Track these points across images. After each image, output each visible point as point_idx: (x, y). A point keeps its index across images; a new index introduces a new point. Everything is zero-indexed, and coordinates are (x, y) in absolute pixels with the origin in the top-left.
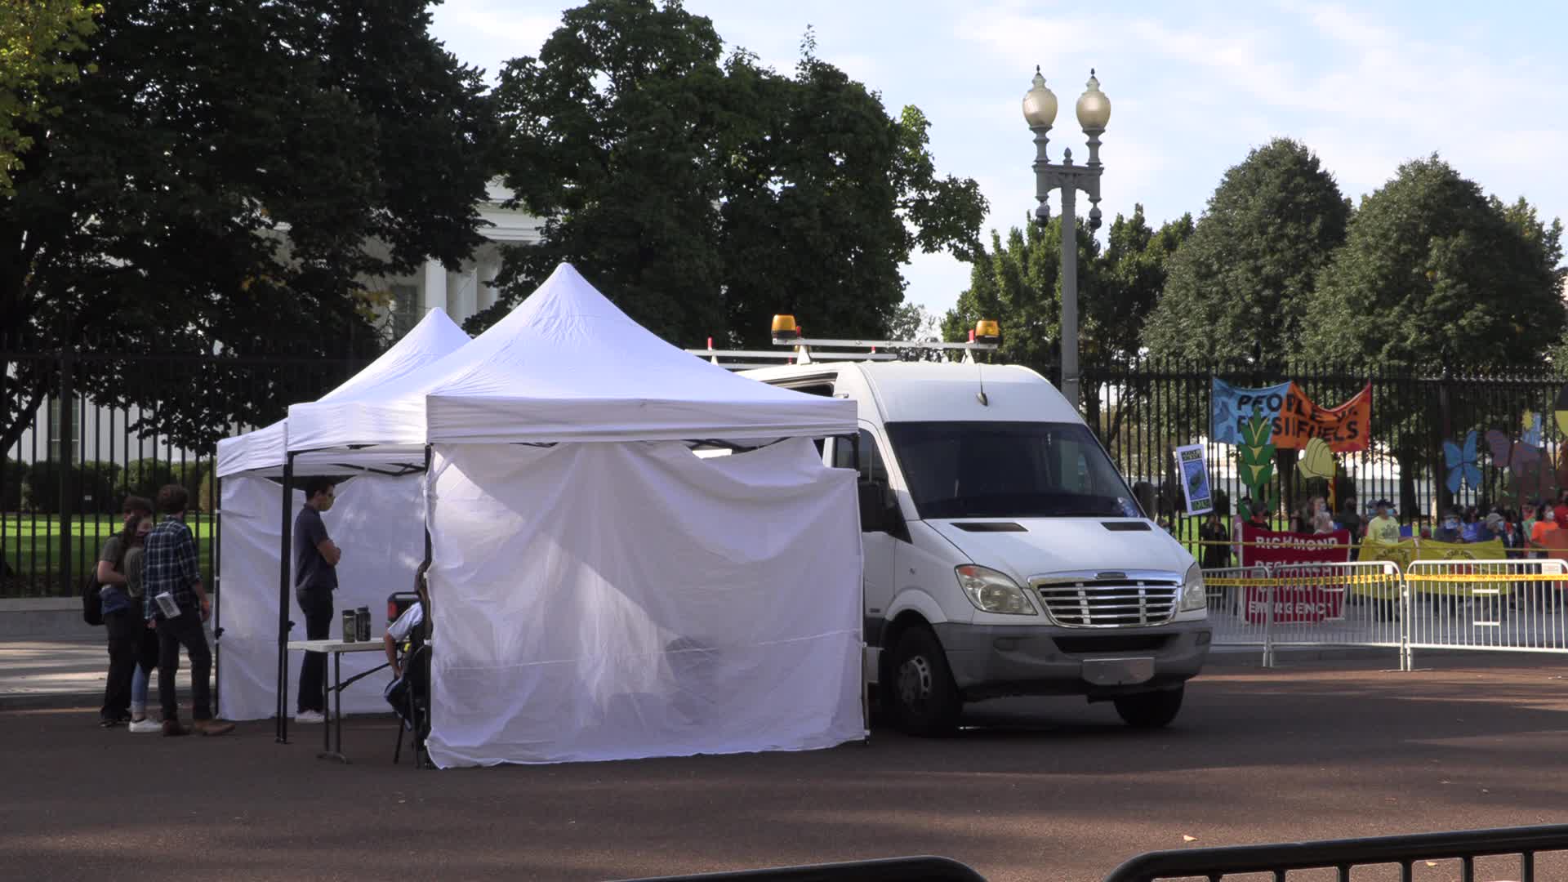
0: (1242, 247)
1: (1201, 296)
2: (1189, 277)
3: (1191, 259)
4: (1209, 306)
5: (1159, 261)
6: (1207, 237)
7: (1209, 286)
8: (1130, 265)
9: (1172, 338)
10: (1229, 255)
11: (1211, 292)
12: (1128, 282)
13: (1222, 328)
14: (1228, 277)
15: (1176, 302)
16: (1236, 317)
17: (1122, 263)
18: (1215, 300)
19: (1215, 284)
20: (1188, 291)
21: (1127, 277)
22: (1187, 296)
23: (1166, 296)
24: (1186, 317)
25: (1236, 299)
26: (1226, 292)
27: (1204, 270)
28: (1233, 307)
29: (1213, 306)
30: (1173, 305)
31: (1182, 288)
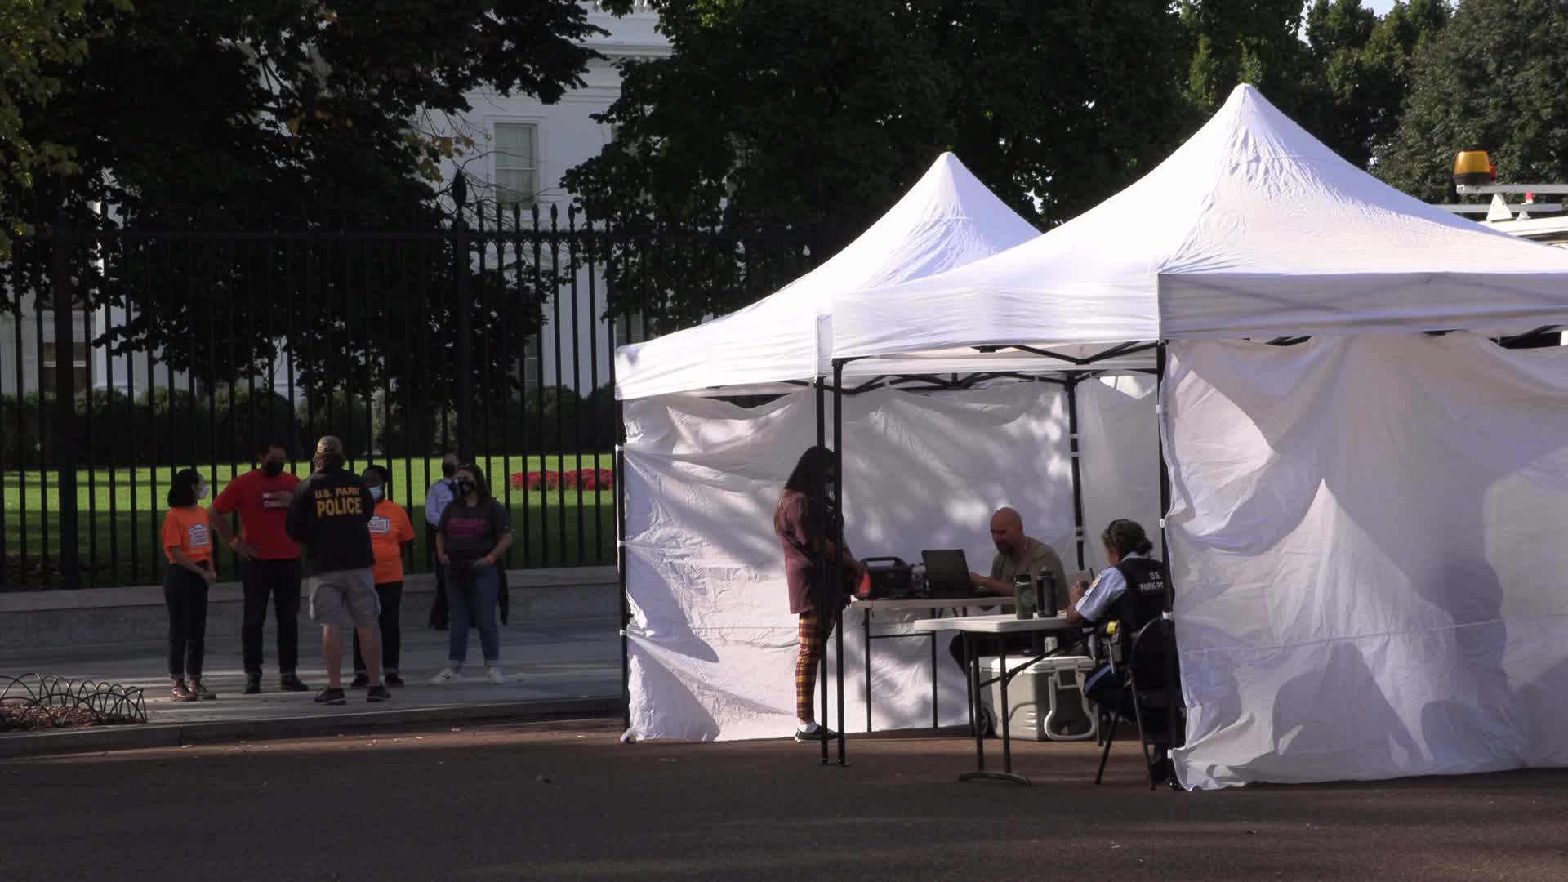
0: (1534, 35)
1: (1469, 112)
2: (1450, 84)
3: (1453, 55)
4: (1482, 127)
5: (1390, 60)
6: (1477, 21)
7: (1483, 96)
8: (1346, 68)
9: (1424, 177)
10: (1514, 50)
11: (1487, 106)
12: (1343, 95)
13: (1506, 161)
14: (1512, 82)
15: (1429, 122)
16: (1528, 143)
17: (1334, 66)
18: (1492, 117)
19: (1495, 94)
20: (1450, 104)
21: (1342, 86)
22: (1447, 113)
23: (1410, 116)
24: (1445, 144)
25: (1526, 115)
26: (1510, 106)
27: (1473, 73)
28: (1522, 128)
29: (1490, 127)
30: (1425, 129)
31: (1440, 101)
